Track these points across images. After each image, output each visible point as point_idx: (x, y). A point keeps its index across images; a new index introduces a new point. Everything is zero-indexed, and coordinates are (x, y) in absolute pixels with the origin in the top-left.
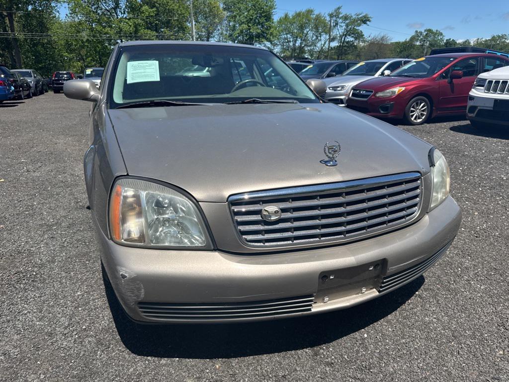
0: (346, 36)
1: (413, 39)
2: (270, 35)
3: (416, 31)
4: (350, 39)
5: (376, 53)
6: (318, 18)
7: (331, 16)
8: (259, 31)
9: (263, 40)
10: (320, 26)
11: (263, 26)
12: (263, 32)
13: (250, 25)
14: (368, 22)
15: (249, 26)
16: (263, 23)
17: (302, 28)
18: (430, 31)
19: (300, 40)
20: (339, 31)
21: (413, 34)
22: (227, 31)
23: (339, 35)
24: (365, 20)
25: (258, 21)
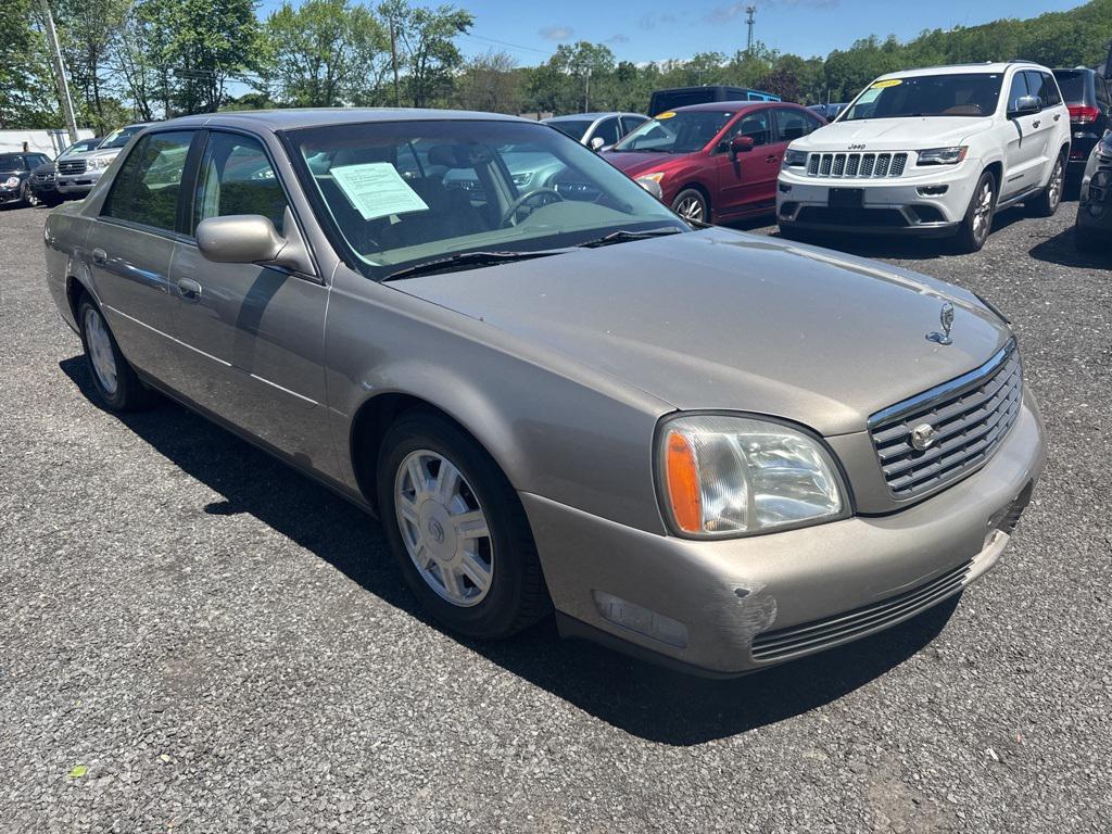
0: (425, 56)
1: (554, 61)
2: (256, 56)
3: (560, 47)
4: (435, 63)
5: (491, 93)
6: (359, 14)
7: (384, 11)
8: (226, 45)
9: (239, 66)
10: (367, 36)
11: (233, 34)
12: (236, 47)
13: (199, 30)
14: (467, 27)
15: (199, 34)
16: (233, 25)
17: (326, 39)
18: (586, 46)
19: (325, 65)
20: (409, 45)
21: (555, 51)
22: (140, 44)
23: (409, 55)
24: (461, 23)
25: (221, 20)
